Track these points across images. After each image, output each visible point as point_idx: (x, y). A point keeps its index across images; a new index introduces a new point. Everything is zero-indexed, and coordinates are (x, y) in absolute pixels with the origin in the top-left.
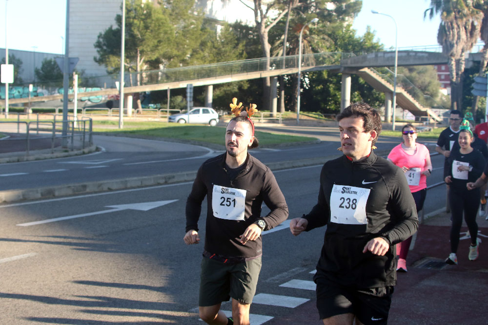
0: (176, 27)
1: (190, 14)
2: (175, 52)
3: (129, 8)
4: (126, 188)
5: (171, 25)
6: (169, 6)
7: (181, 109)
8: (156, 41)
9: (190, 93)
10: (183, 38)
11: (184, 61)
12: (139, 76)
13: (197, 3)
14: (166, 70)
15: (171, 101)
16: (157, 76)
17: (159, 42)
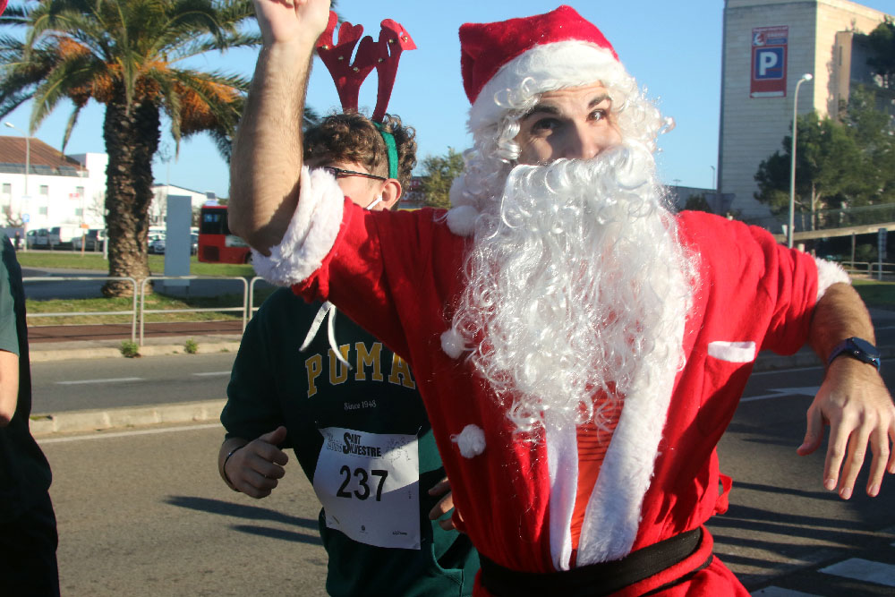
0: (864, 152)
1: (884, 134)
2: (863, 186)
3: (801, 129)
4: (796, 366)
5: (857, 149)
6: (855, 124)
7: (870, 262)
8: (836, 171)
9: (883, 240)
10: (874, 167)
11: (875, 198)
12: (813, 217)
13: (892, 120)
14: (849, 210)
15: (856, 251)
16: (838, 217)
17: (842, 172)
